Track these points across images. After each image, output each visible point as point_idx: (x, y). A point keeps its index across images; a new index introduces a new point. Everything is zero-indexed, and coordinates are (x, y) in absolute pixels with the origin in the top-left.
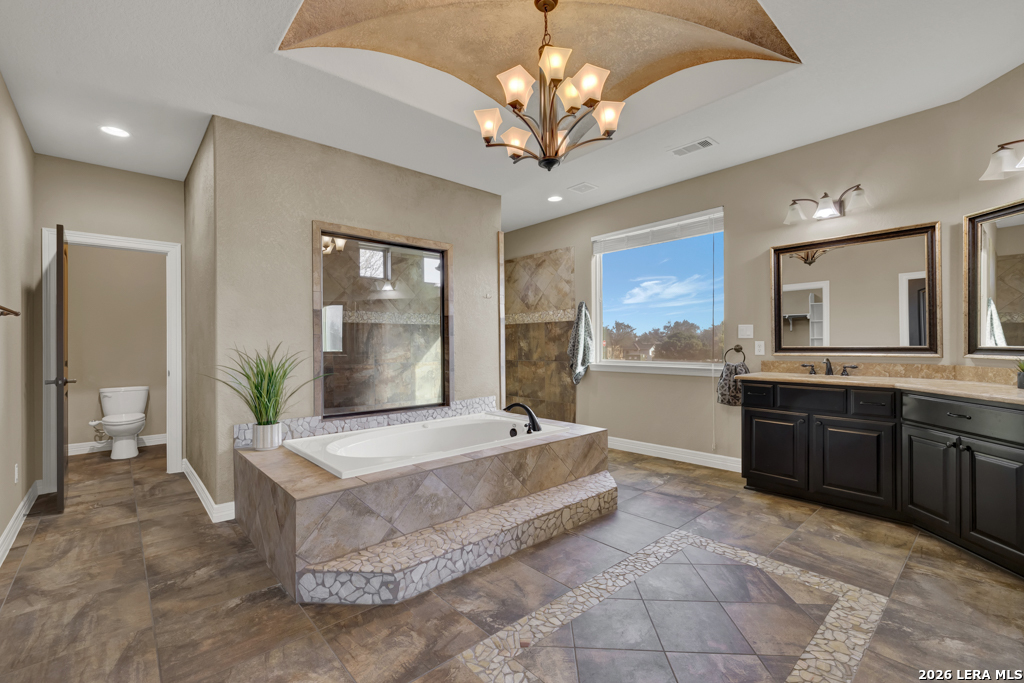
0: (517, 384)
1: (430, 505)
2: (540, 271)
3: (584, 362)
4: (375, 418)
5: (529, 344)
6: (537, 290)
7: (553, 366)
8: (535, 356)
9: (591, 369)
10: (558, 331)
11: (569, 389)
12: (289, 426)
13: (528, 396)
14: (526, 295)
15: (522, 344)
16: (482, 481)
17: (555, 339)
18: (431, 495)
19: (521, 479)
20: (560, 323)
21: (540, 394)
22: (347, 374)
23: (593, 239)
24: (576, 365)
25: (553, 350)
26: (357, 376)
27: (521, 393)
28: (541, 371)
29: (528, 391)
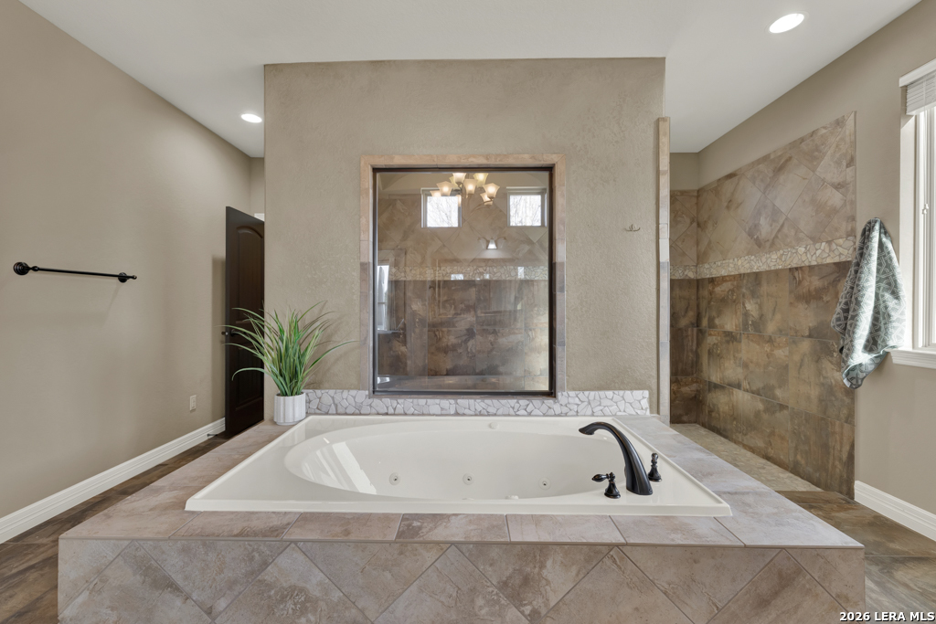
0: (740, 370)
1: (290, 605)
2: (782, 178)
3: (872, 344)
4: (437, 401)
5: (761, 307)
6: (776, 212)
7: (806, 346)
8: (771, 328)
9: (896, 360)
10: (815, 282)
11: (840, 395)
12: (333, 398)
13: (757, 393)
14: (756, 226)
15: (748, 306)
16: (414, 588)
17: (808, 298)
18: (293, 588)
19: (528, 610)
20: (820, 266)
21: (778, 393)
22: (491, 338)
23: (903, 81)
24: (851, 349)
25: (806, 317)
26: (503, 341)
27: (745, 384)
28: (781, 353)
29: (758, 385)
